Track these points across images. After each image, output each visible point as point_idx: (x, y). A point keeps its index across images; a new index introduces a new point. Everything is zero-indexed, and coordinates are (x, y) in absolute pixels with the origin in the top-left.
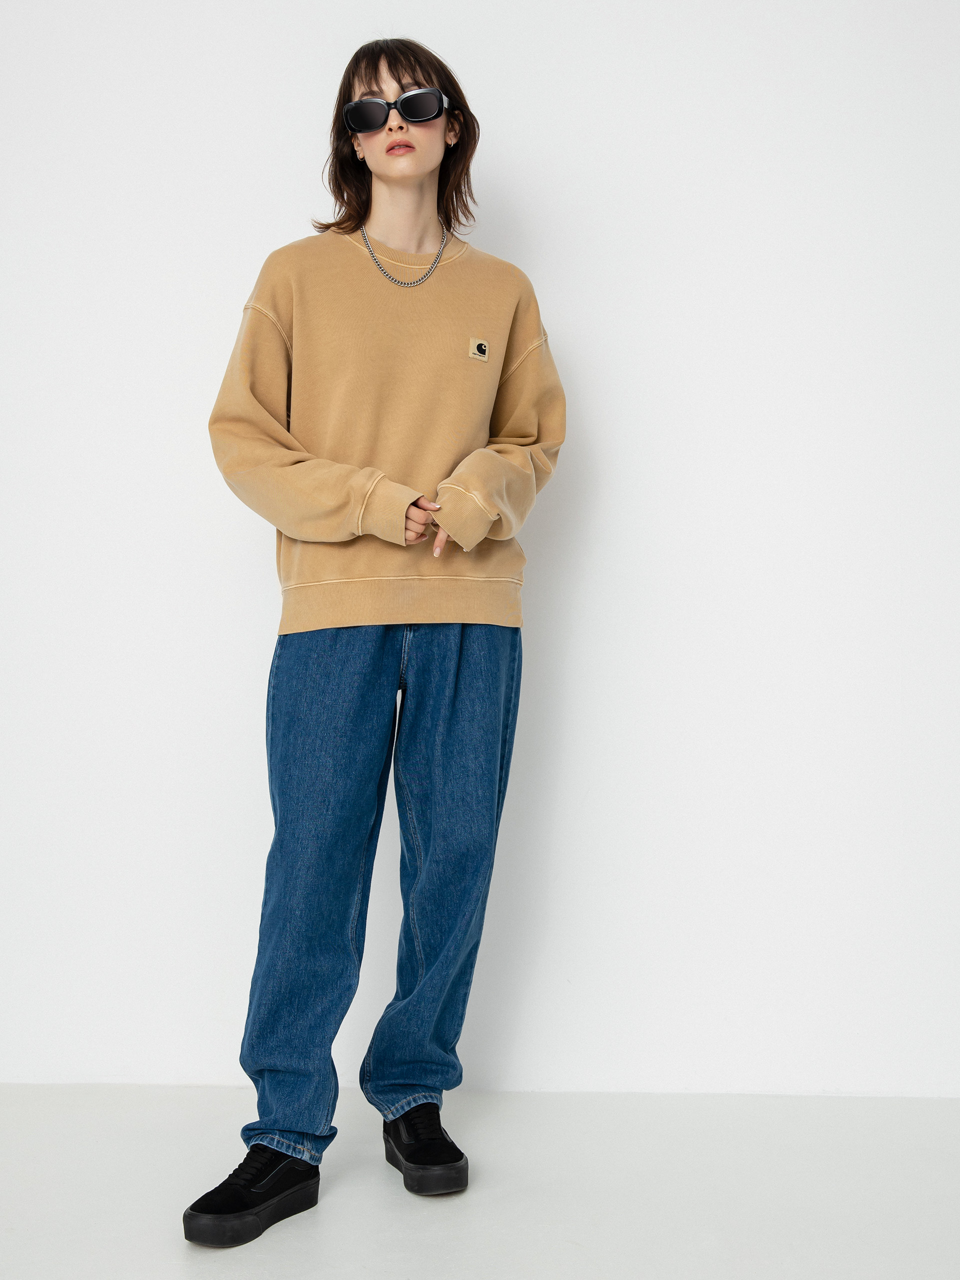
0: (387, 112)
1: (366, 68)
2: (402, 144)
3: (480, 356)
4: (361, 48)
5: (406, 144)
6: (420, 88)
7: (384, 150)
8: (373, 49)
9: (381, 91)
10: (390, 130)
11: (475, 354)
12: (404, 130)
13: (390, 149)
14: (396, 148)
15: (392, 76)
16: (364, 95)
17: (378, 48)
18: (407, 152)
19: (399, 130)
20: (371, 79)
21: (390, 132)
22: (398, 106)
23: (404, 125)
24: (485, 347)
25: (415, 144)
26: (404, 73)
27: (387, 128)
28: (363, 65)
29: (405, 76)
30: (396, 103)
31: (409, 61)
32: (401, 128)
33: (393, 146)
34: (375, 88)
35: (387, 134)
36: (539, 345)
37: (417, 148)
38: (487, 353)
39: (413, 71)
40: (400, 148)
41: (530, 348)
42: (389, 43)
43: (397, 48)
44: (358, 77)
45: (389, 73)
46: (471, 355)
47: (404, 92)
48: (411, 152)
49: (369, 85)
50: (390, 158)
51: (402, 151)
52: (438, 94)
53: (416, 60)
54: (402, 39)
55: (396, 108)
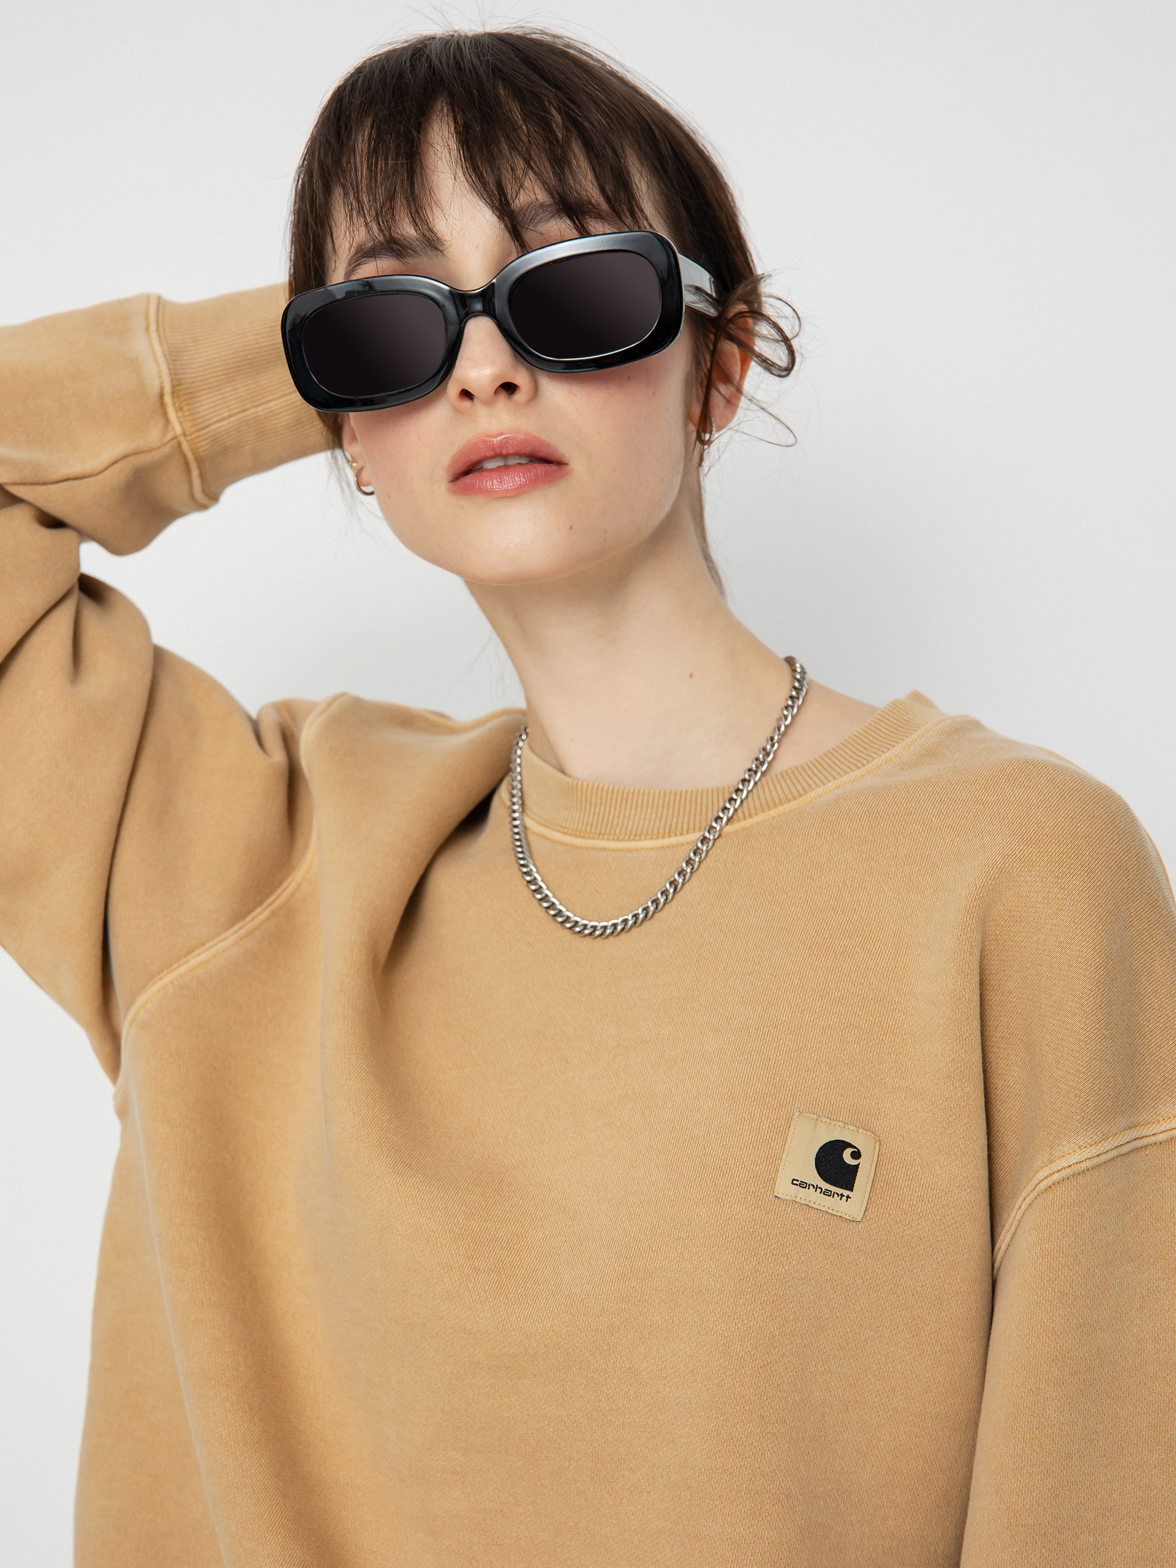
0: (453, 329)
1: (373, 152)
2: (511, 451)
3: (826, 1193)
4: (359, 70)
5: (528, 450)
6: (584, 233)
7: (442, 476)
8: (401, 76)
9: (432, 243)
10: (466, 394)
11: (803, 1185)
12: (520, 397)
13: (463, 468)
14: (490, 465)
15: (473, 186)
16: (364, 254)
17: (423, 69)
18: (533, 484)
19: (503, 397)
20: (391, 198)
21: (467, 404)
22: (500, 304)
23: (521, 378)
24: (856, 1155)
25: (563, 448)
26: (520, 172)
27: (452, 388)
28: (361, 142)
29: (527, 183)
30: (487, 294)
31: (545, 123)
32: (509, 388)
33: (475, 457)
34: (407, 230)
35: (457, 410)
36: (1083, 1166)
37: (578, 464)
38: (862, 1180)
39: (560, 163)
40: (506, 467)
41: (1041, 1175)
42: (466, 51)
43: (498, 72)
44: (344, 187)
45: (460, 174)
46: (785, 1189)
47: (524, 248)
48: (548, 480)
49: (384, 215)
50: (467, 506)
51: (512, 480)
52: (660, 258)
53: (573, 122)
54: (519, 32)
55: (489, 311)
